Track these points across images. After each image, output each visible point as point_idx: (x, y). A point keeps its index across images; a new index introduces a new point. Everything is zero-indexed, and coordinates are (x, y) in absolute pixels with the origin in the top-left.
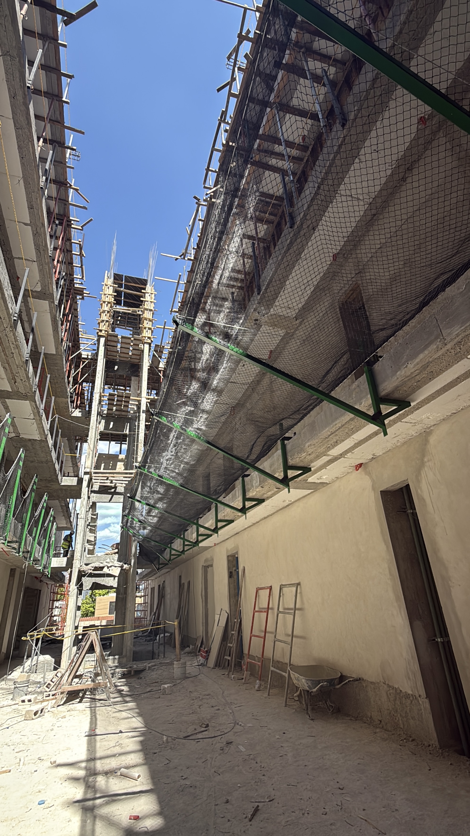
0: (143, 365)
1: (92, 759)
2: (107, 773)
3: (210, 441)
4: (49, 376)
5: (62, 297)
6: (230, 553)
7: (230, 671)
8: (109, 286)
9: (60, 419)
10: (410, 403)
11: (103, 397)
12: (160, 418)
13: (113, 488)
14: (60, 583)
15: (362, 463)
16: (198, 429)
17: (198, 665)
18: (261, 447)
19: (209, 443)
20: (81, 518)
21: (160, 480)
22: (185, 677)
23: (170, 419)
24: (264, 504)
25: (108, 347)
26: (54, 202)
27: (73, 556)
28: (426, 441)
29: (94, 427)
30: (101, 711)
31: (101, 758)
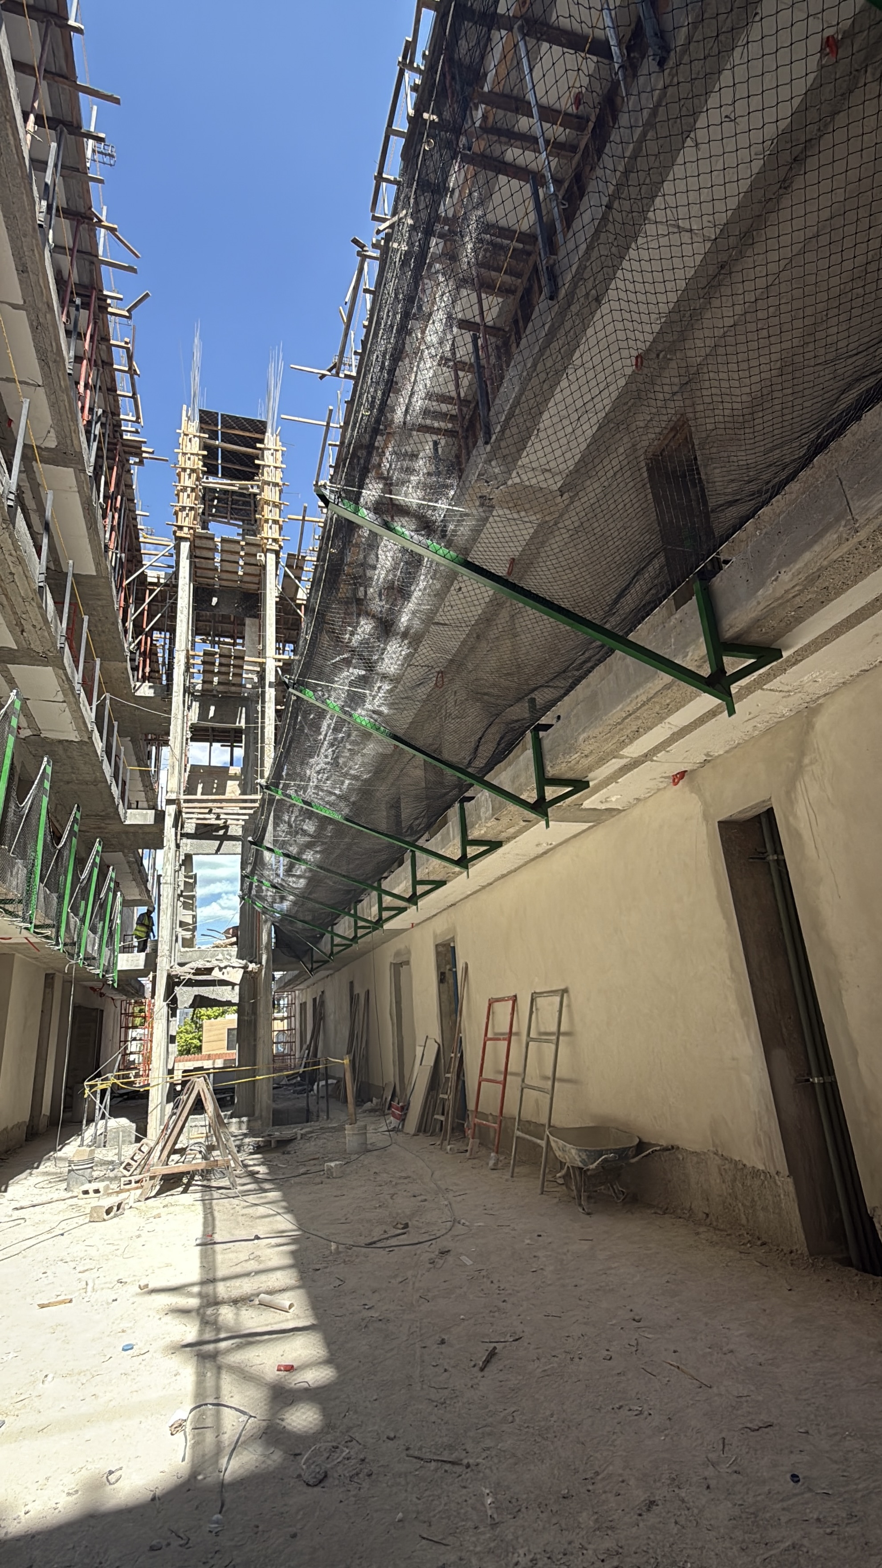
0: (265, 594)
1: (209, 1280)
2: (235, 1302)
3: (399, 735)
4: (86, 618)
5: (100, 460)
6: (439, 942)
7: (444, 1139)
8: (190, 436)
9: (113, 702)
10: (780, 651)
11: (194, 659)
12: (301, 691)
13: (222, 828)
14: (136, 998)
15: (685, 771)
16: (374, 712)
17: (388, 1131)
18: (495, 745)
19: (395, 737)
20: (166, 883)
21: (307, 809)
22: (365, 1149)
23: (320, 693)
24: (500, 851)
25: (197, 560)
26: (69, 258)
27: (155, 950)
28: (810, 725)
29: (180, 716)
30: (222, 1207)
31: (224, 1279)
